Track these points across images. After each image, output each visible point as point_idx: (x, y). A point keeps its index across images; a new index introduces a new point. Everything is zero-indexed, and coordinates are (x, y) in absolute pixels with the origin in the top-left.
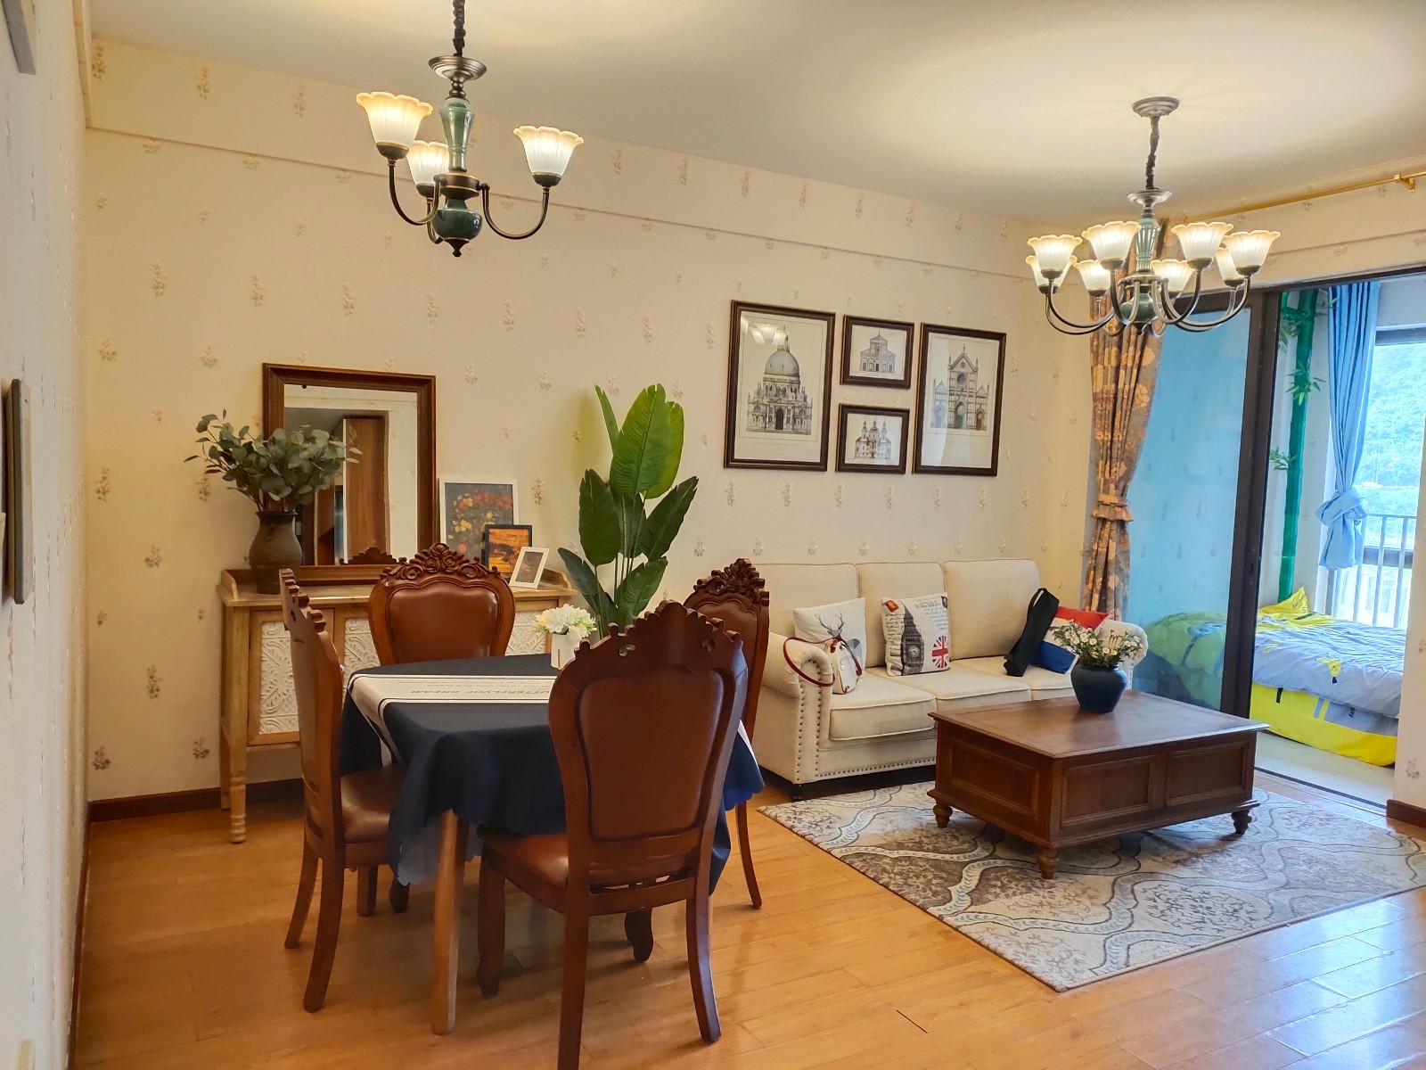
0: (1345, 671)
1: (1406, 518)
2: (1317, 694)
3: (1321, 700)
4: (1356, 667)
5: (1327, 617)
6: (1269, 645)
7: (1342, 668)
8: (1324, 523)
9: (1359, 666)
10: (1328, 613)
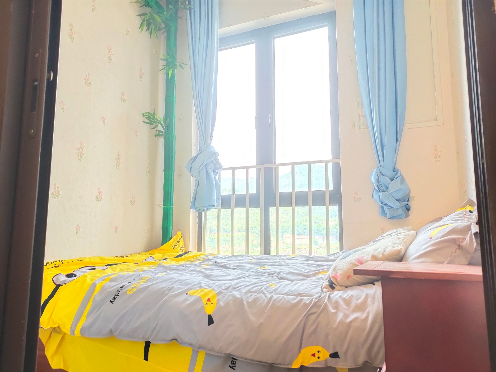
0: (222, 304)
1: (248, 168)
2: (190, 345)
3: (195, 353)
4: (234, 296)
5: (199, 253)
6: (135, 283)
7: (218, 301)
8: (193, 176)
9: (236, 294)
10: (199, 249)
